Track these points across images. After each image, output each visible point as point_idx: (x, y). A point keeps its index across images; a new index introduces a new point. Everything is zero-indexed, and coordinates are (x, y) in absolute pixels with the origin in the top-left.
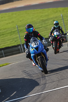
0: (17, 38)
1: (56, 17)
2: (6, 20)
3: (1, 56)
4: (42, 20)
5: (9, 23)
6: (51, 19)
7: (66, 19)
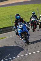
0: (10, 22)
1: (34, 10)
2: (3, 11)
3: (1, 33)
4: (26, 11)
5: (6, 13)
6: (31, 10)
7: (40, 11)
